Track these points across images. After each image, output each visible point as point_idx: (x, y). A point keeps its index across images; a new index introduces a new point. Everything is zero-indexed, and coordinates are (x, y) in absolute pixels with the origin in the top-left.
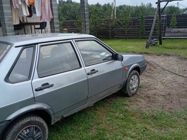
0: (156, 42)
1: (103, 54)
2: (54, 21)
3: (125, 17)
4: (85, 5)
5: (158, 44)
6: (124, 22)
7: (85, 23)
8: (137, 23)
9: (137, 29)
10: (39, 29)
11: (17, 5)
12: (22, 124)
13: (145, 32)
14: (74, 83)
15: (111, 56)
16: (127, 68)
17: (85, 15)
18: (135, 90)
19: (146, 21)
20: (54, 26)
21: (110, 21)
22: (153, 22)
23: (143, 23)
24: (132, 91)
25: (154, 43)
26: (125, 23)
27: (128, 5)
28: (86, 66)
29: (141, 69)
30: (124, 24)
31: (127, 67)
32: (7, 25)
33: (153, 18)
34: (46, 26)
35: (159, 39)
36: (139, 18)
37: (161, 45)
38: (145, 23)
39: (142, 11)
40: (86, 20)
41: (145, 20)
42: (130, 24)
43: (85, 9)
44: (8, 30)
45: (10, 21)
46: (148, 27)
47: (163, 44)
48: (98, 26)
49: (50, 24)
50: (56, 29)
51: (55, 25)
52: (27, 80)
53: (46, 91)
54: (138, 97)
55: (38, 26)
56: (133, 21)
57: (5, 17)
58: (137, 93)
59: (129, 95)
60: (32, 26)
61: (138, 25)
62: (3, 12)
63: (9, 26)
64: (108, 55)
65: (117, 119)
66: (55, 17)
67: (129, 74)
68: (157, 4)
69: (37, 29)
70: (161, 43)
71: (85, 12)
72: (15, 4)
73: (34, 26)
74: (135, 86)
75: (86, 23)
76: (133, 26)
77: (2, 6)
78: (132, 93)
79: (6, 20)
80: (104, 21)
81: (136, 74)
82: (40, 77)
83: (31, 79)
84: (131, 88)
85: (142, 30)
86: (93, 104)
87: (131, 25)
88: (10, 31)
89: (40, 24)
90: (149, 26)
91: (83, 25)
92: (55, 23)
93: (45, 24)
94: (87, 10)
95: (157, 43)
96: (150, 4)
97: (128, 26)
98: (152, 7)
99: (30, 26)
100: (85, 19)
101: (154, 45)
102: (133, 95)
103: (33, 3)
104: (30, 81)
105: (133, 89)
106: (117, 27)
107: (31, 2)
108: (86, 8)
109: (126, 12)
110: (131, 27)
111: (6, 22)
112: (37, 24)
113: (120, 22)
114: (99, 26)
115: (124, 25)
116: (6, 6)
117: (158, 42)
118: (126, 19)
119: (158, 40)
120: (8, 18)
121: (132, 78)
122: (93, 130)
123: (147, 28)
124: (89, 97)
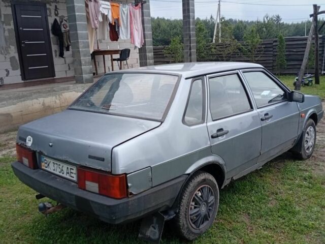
0: (310, 79)
1: (266, 93)
2: (147, 47)
3: (252, 38)
4: (191, 20)
5: (314, 82)
6: (249, 48)
7: (190, 49)
8: (271, 49)
9: (271, 58)
10: (118, 60)
11: (96, 22)
12: (198, 182)
13: (286, 64)
14: (246, 132)
15: (282, 96)
16: (303, 114)
17: (190, 37)
18: (311, 150)
19: (287, 45)
20: (145, 56)
21: (225, 46)
22: (306, 47)
23: (283, 48)
24: (307, 151)
25: (307, 82)
26: (252, 49)
27: (237, 20)
28: (258, 108)
29: (318, 117)
30: (250, 51)
31: (303, 112)
32: (81, 54)
33: (306, 39)
34: (129, 56)
35: (314, 75)
36: (276, 41)
37: (317, 85)
38: (286, 48)
39: (266, 29)
40: (192, 45)
41: (286, 43)
42: (260, 51)
43: (191, 26)
44: (83, 62)
45: (86, 48)
46: (290, 55)
47: (320, 83)
48: (203, 54)
49: (139, 53)
50: (149, 59)
51: (147, 54)
52: (202, 123)
53: (221, 140)
54: (317, 160)
55: (117, 56)
56: (264, 46)
57: (79, 41)
58: (313, 155)
59: (304, 156)
60: (105, 56)
61: (272, 53)
62: (77, 33)
63: (85, 56)
64: (274, 95)
65: (301, 187)
66: (148, 41)
67: (306, 124)
68: (312, 17)
69: (115, 60)
70: (317, 82)
71: (191, 32)
72: (93, 21)
73: (112, 57)
74: (311, 143)
75: (192, 50)
76: (264, 54)
77: (76, 24)
78: (307, 154)
79: (81, 46)
80: (214, 47)
81: (312, 125)
82: (214, 119)
83: (206, 121)
84: (305, 145)
85: (281, 61)
86: (262, 166)
87: (262, 53)
88: (86, 62)
89: (120, 52)
90: (291, 53)
91: (187, 52)
92: (147, 50)
93: (127, 53)
94: (193, 28)
95: (312, 81)
96: (278, 17)
97: (256, 54)
98: (281, 22)
99: (102, 56)
100: (190, 43)
101: (307, 85)
102: (309, 157)
103: (118, 20)
104: (205, 124)
105: (308, 148)
106: (236, 56)
107: (116, 17)
108: (193, 25)
109: (252, 31)
110: (261, 55)
111: (80, 49)
112: (116, 52)
113: (242, 48)
114: (205, 54)
115: (250, 53)
116: (81, 24)
117: (313, 79)
118: (252, 42)
119: (313, 77)
120: (83, 42)
121: (308, 130)
122: (272, 202)
123: (290, 57)
124: (261, 153)
